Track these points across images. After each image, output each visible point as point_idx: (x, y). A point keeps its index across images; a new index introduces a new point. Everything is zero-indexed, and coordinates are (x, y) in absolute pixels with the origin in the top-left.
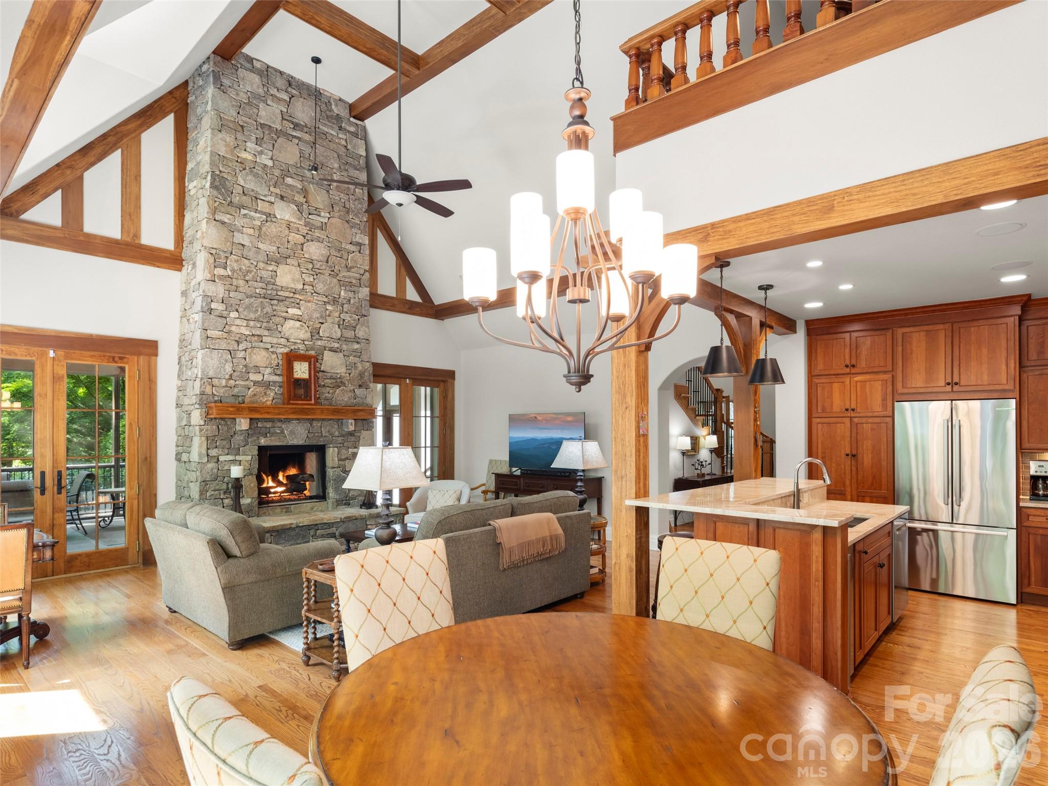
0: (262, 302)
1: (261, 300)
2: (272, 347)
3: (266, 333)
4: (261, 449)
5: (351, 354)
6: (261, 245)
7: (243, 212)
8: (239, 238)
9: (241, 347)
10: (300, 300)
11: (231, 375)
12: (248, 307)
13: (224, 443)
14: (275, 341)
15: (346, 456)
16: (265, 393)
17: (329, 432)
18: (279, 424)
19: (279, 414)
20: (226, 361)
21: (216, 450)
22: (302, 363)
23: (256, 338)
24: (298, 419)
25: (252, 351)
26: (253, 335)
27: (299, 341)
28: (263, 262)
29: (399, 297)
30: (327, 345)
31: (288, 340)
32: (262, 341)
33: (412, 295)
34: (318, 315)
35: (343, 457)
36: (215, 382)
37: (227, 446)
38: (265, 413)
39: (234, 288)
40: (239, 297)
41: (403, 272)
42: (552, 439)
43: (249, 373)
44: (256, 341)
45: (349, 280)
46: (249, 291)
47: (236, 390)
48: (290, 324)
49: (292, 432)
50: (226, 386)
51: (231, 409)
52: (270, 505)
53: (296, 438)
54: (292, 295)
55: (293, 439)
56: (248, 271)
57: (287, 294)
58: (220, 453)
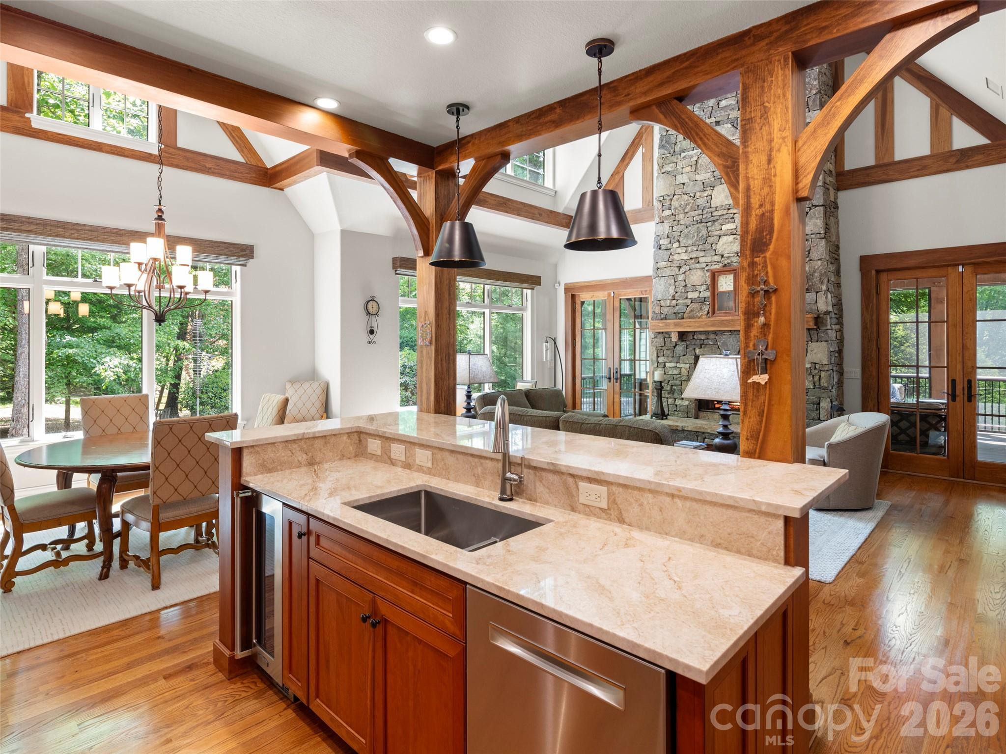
0: (698, 227)
1: (697, 225)
2: (707, 265)
3: (702, 254)
6: (698, 177)
7: (683, 155)
8: (681, 179)
9: (683, 270)
10: (735, 214)
11: (674, 296)
12: (686, 236)
13: (669, 352)
14: (709, 259)
16: (701, 309)
18: (713, 336)
20: (670, 285)
21: (663, 358)
22: (728, 276)
23: (693, 261)
24: (731, 331)
25: (690, 273)
26: (691, 259)
27: (732, 255)
28: (700, 191)
29: (936, 152)
31: (722, 256)
32: (698, 262)
33: (966, 139)
36: (662, 303)
37: (671, 355)
38: (685, 326)
39: (676, 223)
40: (680, 230)
43: (688, 292)
44: (693, 264)
46: (688, 221)
47: (677, 308)
48: (724, 239)
49: (725, 344)
50: (670, 306)
54: (725, 212)
56: (687, 205)
57: (720, 213)
58: (666, 360)
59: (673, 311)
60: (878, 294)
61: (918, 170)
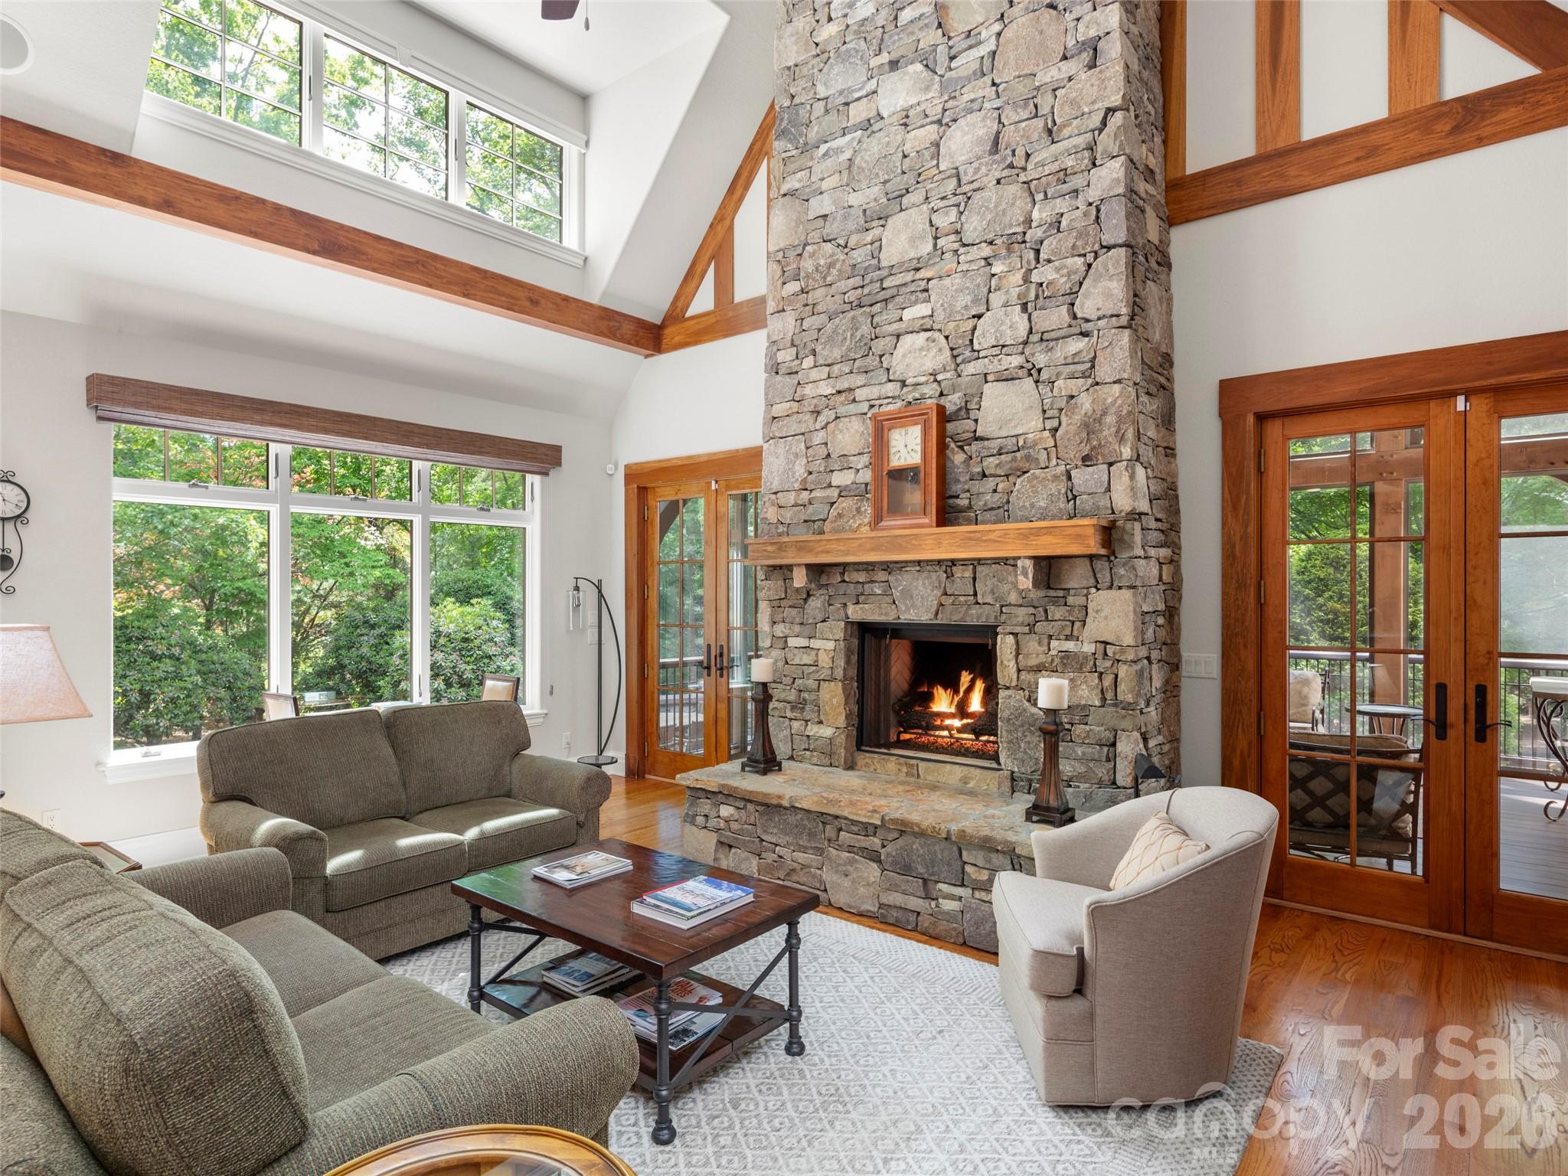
0: (853, 318)
1: (853, 313)
2: (871, 406)
3: (860, 380)
6: (853, 199)
7: (823, 148)
8: (821, 205)
9: (822, 420)
10: (929, 280)
11: (804, 482)
12: (830, 339)
13: (794, 612)
14: (873, 392)
15: (1042, 658)
16: (858, 510)
17: (992, 592)
18: (881, 576)
21: (781, 626)
22: (910, 430)
23: (843, 397)
24: (919, 562)
25: (837, 425)
26: (839, 392)
27: (923, 379)
28: (858, 231)
29: (1403, 109)
30: (991, 368)
31: (904, 384)
32: (854, 401)
34: (969, 298)
35: (1033, 662)
36: (782, 499)
37: (798, 620)
38: (822, 552)
39: (808, 310)
40: (817, 325)
43: (832, 471)
44: (843, 404)
46: (832, 304)
47: (811, 509)
48: (907, 341)
49: (907, 593)
50: (796, 505)
53: (914, 606)
54: (909, 277)
55: (908, 609)
56: (831, 265)
57: (899, 279)
58: (787, 632)
59: (803, 518)
60: (1260, 473)
61: (1358, 159)
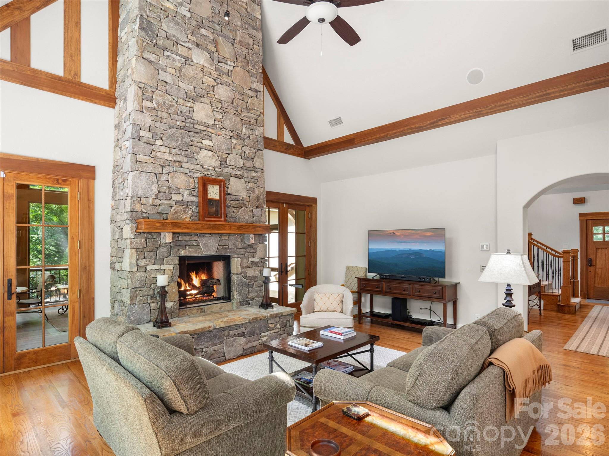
0: (181, 133)
1: (181, 131)
2: (190, 172)
3: (185, 160)
4: (182, 259)
5: (250, 181)
6: (181, 84)
7: (167, 53)
8: (163, 76)
9: (165, 170)
10: (212, 133)
11: (157, 195)
12: (171, 137)
13: (151, 254)
14: (192, 167)
15: (247, 264)
16: (185, 211)
17: (234, 244)
18: (195, 238)
19: (197, 229)
20: (153, 182)
21: (144, 261)
22: (215, 186)
23: (177, 164)
24: (210, 234)
25: (174, 174)
26: (174, 161)
27: (211, 168)
28: (183, 99)
29: (279, 140)
30: (232, 172)
31: (202, 166)
32: (181, 167)
33: (288, 139)
34: (226, 147)
35: (245, 266)
36: (144, 200)
37: (154, 257)
38: (185, 228)
39: (158, 119)
40: (163, 128)
41: (282, 121)
42: (410, 250)
43: (171, 193)
44: (177, 166)
45: (249, 120)
46: (172, 123)
47: (161, 208)
48: (204, 153)
49: (206, 245)
50: (153, 205)
51: (157, 224)
52: (188, 306)
53: (209, 249)
54: (205, 129)
55: (207, 251)
56: (171, 106)
57: (201, 128)
58: (148, 263)
59: (157, 211)
